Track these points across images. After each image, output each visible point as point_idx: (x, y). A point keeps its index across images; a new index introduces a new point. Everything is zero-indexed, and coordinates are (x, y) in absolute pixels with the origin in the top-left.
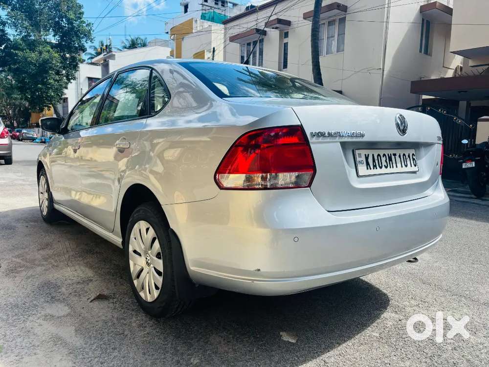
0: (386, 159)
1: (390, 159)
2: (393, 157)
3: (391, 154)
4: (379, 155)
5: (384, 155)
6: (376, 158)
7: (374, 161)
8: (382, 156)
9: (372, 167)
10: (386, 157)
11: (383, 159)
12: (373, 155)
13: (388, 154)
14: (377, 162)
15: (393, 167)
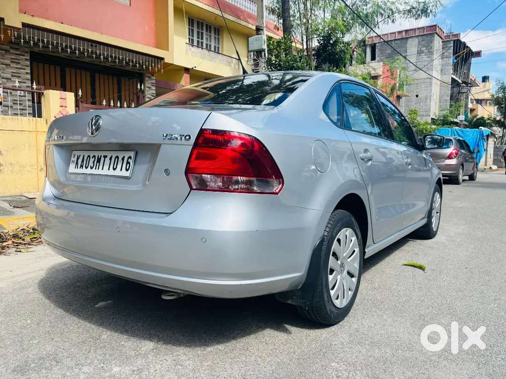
0: (95, 160)
1: (99, 161)
2: (102, 159)
3: (101, 156)
4: (89, 156)
5: (94, 156)
6: (85, 158)
7: (83, 161)
8: (91, 157)
9: (79, 166)
10: (95, 159)
11: (92, 160)
12: (84, 156)
13: (98, 156)
14: (85, 162)
15: (98, 169)
